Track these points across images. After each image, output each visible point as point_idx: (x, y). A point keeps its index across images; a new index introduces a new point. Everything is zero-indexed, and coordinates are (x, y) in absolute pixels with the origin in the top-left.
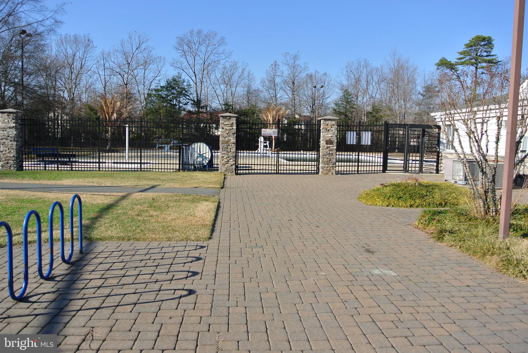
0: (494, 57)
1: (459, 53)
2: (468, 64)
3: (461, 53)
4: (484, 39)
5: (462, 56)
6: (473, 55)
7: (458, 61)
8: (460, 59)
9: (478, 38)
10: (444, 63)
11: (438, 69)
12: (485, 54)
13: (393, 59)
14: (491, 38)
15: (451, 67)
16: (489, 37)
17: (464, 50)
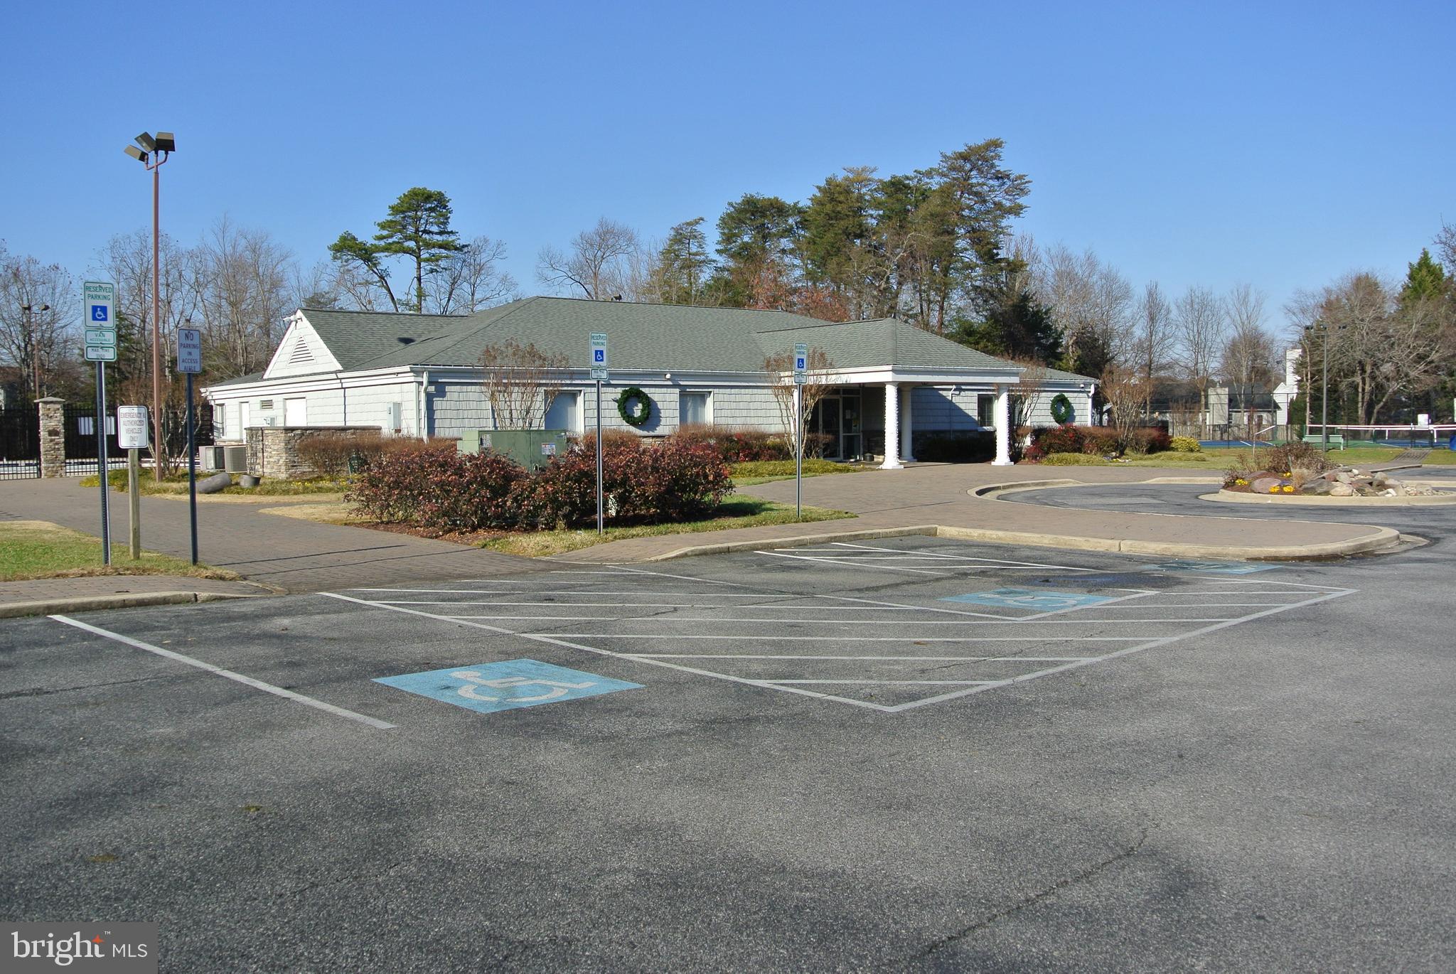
0: (452, 238)
1: (379, 225)
2: (396, 252)
3: (383, 226)
4: (428, 197)
5: (385, 233)
6: (411, 230)
7: (377, 242)
8: (381, 238)
9: (416, 194)
10: (348, 246)
11: (335, 258)
12: (435, 229)
13: (221, 240)
14: (443, 195)
15: (366, 255)
16: (440, 194)
17: (390, 218)
